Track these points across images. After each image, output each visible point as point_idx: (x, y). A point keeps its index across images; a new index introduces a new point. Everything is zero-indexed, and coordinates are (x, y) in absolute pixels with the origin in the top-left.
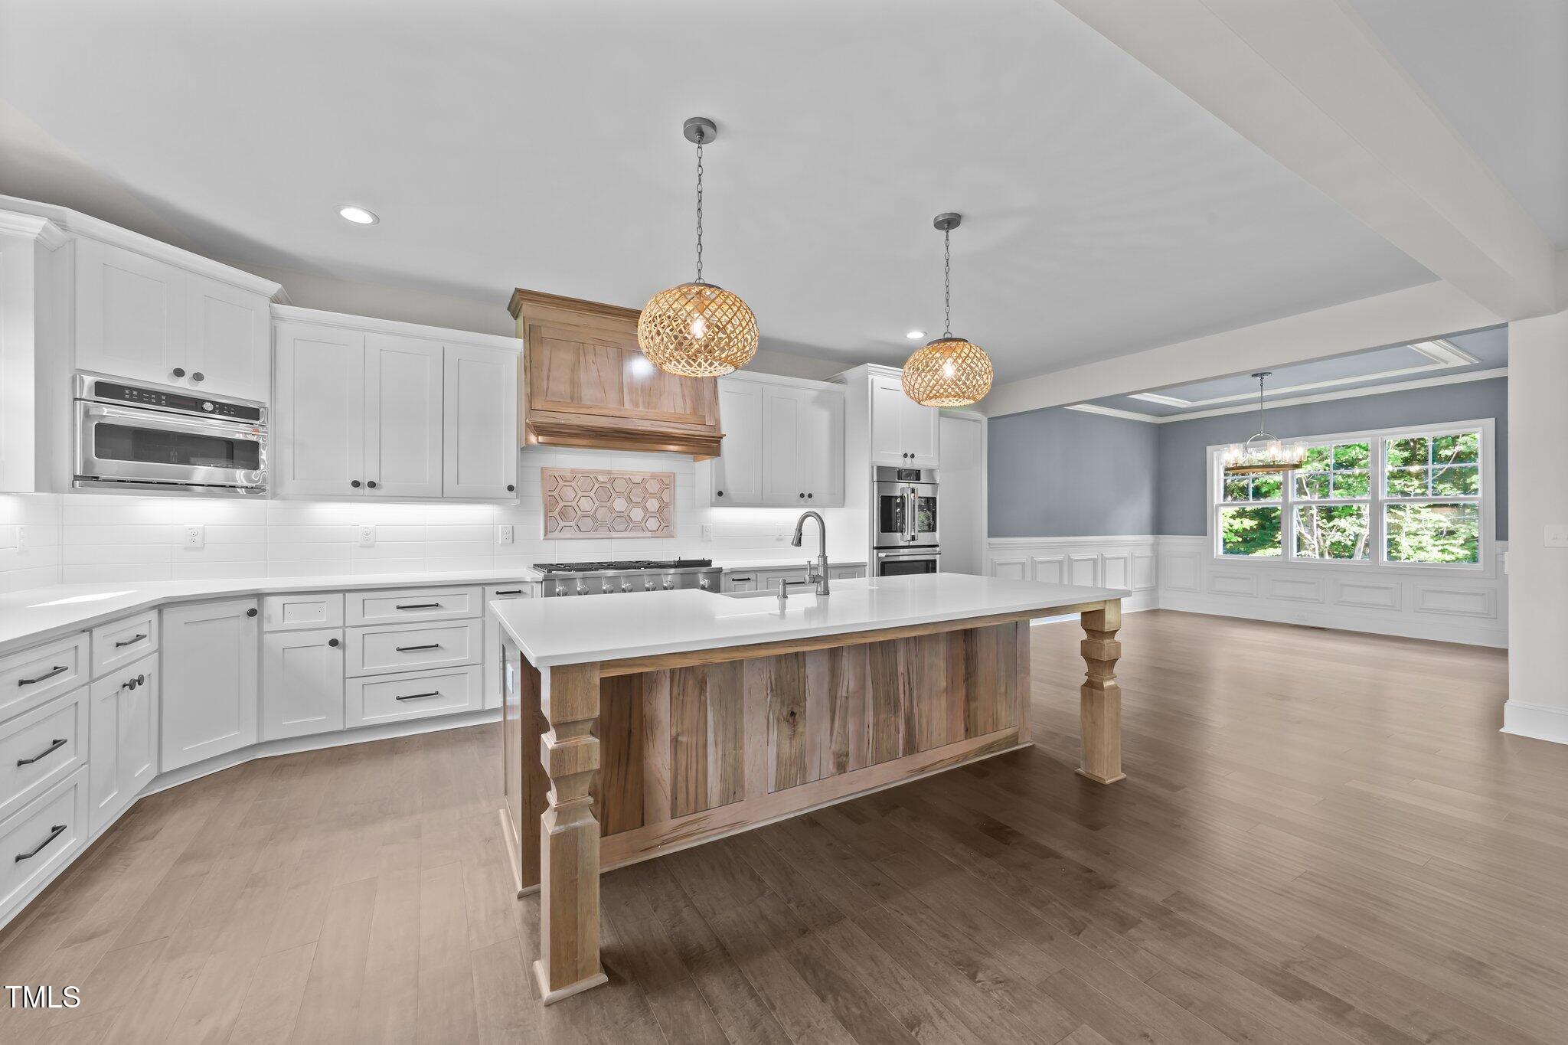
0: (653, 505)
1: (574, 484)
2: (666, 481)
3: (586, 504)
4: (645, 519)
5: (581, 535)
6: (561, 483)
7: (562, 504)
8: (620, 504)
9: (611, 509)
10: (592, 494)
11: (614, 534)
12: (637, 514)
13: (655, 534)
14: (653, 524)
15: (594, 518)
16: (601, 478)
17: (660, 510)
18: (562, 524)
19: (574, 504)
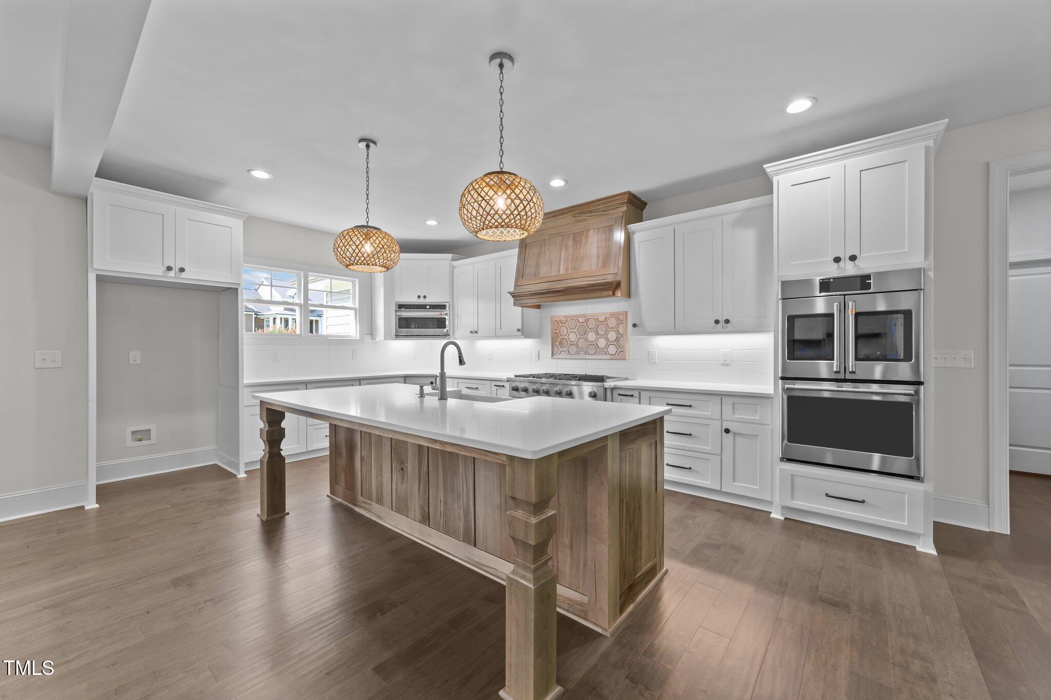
0: (612, 336)
1: (566, 325)
2: (621, 317)
3: (572, 337)
4: (607, 346)
5: (570, 356)
6: (560, 325)
7: (560, 337)
8: (591, 336)
9: (587, 340)
10: (576, 330)
11: (588, 357)
12: (602, 343)
13: (613, 358)
14: (612, 350)
15: (577, 346)
16: (581, 320)
17: (617, 339)
18: (561, 349)
19: (566, 337)
